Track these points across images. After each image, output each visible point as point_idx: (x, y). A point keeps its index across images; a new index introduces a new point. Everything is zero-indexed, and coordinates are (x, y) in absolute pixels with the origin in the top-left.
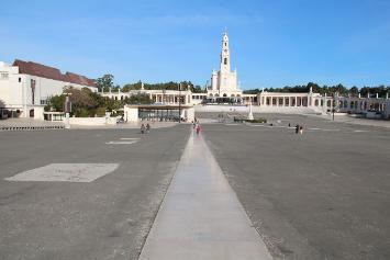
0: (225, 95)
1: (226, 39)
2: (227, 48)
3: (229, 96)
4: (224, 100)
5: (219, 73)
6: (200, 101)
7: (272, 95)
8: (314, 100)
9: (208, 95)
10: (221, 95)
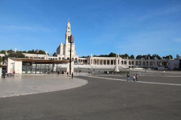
1: (69, 25)
2: (70, 30)
5: (65, 45)
7: (97, 58)
8: (120, 61)
9: (58, 58)
10: (66, 58)
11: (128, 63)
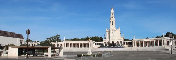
0: (113, 42)
1: (112, 11)
2: (113, 16)
3: (115, 42)
4: (114, 45)
6: (99, 46)
9: (103, 42)
10: (111, 42)
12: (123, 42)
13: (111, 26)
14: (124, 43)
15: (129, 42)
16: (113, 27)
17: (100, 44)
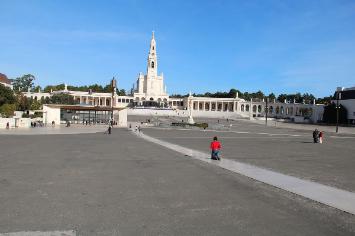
0: (152, 99)
1: (154, 43)
2: (155, 52)
3: (155, 100)
4: (150, 104)
5: (146, 77)
6: (126, 104)
7: (199, 100)
9: (134, 98)
10: (148, 99)
11: (251, 109)
12: (169, 100)
13: (150, 69)
14: (170, 103)
15: (178, 100)
16: (152, 72)
17: (127, 101)
